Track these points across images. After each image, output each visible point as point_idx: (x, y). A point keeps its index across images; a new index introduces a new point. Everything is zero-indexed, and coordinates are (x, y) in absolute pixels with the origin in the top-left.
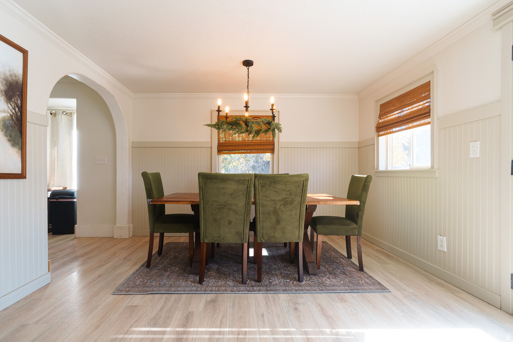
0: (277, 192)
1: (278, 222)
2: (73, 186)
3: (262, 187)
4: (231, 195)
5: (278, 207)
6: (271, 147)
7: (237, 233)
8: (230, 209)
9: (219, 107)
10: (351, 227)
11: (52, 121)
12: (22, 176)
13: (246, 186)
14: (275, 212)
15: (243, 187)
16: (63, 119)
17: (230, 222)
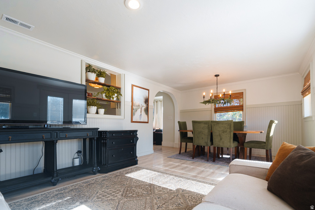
0: (220, 127)
1: (221, 139)
2: (162, 128)
3: (214, 125)
4: (203, 128)
5: (221, 133)
6: (242, 108)
7: (205, 142)
8: (202, 133)
9: (204, 96)
10: (262, 145)
11: (156, 104)
12: (147, 123)
13: (207, 125)
14: (220, 135)
15: (207, 126)
16: (159, 103)
17: (203, 138)
